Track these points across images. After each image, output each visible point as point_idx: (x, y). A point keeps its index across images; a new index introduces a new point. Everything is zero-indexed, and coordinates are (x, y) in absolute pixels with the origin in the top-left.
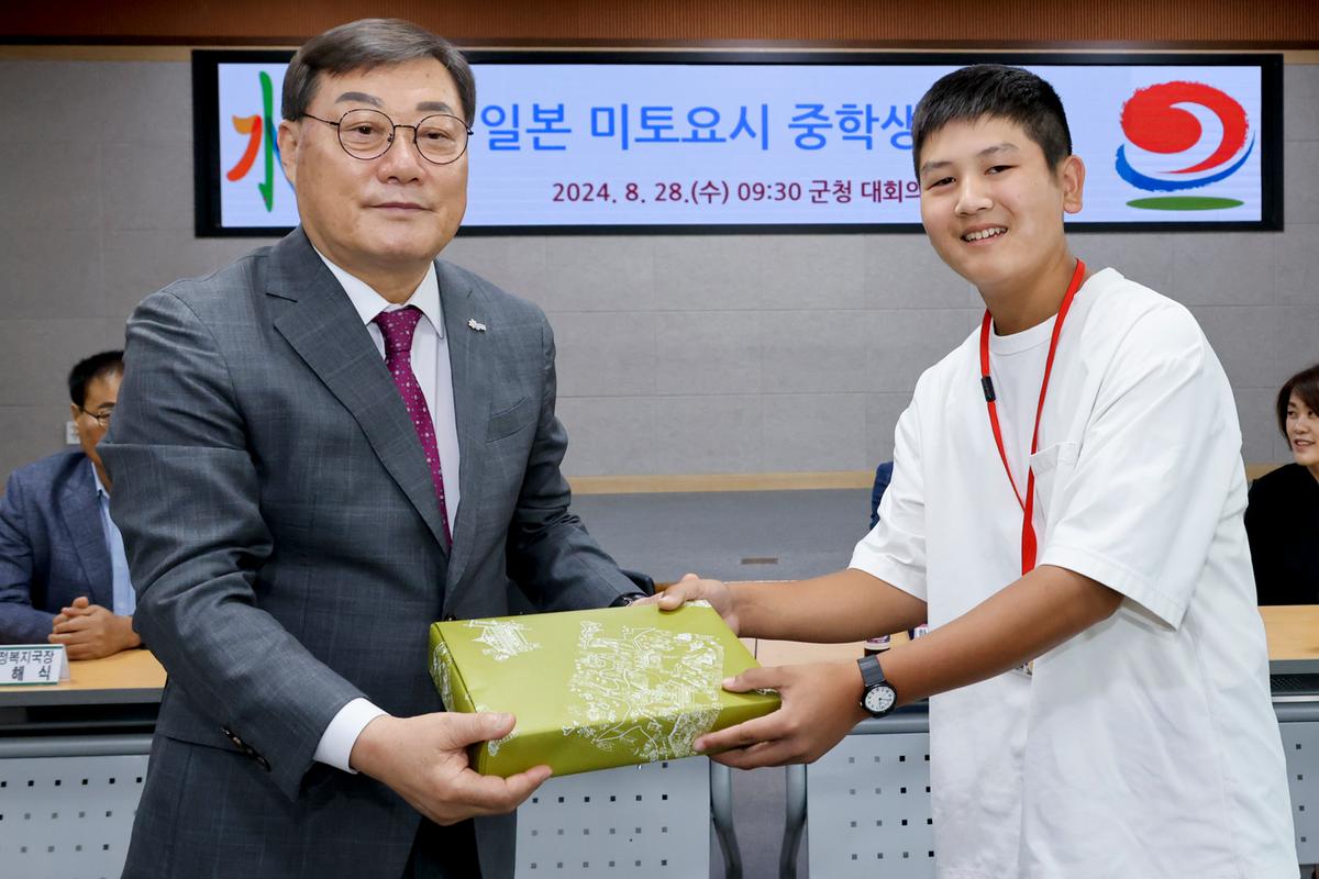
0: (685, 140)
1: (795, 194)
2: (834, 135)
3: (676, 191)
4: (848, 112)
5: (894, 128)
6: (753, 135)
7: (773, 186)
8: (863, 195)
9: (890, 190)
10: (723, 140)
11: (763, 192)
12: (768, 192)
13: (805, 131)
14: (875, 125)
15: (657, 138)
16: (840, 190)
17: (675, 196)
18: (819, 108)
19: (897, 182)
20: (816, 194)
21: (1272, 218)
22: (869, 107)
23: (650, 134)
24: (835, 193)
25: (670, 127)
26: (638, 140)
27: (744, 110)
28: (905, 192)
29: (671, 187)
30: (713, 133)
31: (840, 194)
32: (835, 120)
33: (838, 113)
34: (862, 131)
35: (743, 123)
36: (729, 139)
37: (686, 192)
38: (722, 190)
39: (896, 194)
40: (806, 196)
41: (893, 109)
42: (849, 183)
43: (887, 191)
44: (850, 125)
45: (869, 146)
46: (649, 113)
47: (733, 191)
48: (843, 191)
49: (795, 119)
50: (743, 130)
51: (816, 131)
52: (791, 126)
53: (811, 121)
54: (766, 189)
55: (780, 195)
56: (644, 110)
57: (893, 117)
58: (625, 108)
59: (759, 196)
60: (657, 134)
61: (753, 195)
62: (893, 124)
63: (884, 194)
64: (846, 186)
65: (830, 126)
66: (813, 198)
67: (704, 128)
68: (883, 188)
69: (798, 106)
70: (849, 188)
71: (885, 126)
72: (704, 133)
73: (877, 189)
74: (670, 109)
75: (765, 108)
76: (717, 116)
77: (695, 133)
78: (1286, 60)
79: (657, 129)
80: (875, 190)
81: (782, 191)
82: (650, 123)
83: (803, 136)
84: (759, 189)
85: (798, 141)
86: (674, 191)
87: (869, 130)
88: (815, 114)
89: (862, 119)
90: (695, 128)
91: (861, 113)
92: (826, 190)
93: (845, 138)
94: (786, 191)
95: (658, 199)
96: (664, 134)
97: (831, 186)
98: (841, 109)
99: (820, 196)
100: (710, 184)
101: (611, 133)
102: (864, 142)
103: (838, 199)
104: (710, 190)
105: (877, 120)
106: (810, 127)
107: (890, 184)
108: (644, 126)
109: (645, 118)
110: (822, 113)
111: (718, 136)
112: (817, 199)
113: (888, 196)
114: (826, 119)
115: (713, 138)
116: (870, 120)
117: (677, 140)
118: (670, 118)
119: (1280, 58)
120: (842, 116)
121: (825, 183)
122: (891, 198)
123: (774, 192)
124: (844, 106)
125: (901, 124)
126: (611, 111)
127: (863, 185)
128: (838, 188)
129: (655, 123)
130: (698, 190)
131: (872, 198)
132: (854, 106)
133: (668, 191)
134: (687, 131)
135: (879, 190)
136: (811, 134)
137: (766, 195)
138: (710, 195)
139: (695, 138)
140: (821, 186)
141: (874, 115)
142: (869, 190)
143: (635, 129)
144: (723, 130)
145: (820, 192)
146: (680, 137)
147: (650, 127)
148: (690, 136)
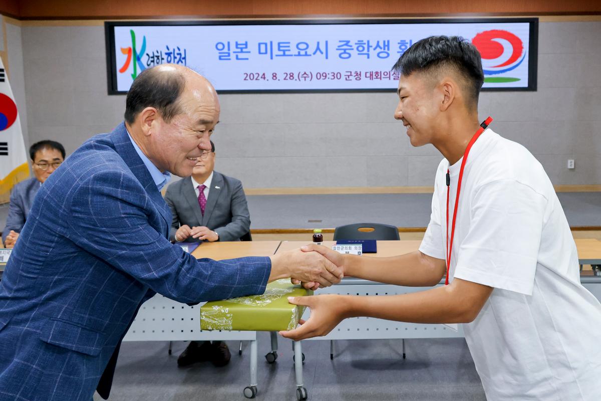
0: (295, 55)
1: (339, 77)
2: (354, 53)
3: (292, 76)
4: (360, 43)
5: (378, 50)
6: (322, 53)
7: (330, 73)
8: (366, 77)
9: (377, 75)
10: (310, 55)
11: (326, 76)
12: (328, 76)
13: (343, 51)
14: (371, 49)
15: (284, 55)
16: (357, 75)
17: (292, 78)
18: (348, 42)
19: (379, 72)
20: (347, 77)
21: (533, 85)
22: (368, 42)
23: (281, 53)
24: (355, 76)
25: (289, 50)
26: (277, 56)
27: (318, 43)
28: (383, 76)
29: (290, 74)
30: (306, 52)
31: (357, 77)
32: (355, 47)
33: (356, 44)
34: (365, 51)
35: (318, 48)
36: (312, 55)
37: (296, 76)
38: (310, 75)
39: (379, 77)
40: (343, 78)
41: (378, 42)
42: (360, 72)
43: (375, 75)
44: (361, 49)
45: (368, 57)
46: (281, 45)
47: (314, 76)
48: (358, 75)
49: (339, 47)
50: (318, 52)
51: (347, 51)
52: (337, 49)
53: (345, 47)
54: (327, 75)
55: (333, 77)
56: (279, 44)
57: (378, 45)
58: (271, 43)
59: (324, 78)
60: (284, 53)
61: (322, 77)
62: (378, 48)
63: (374, 77)
64: (359, 73)
65: (353, 49)
66: (346, 78)
67: (303, 51)
68: (374, 74)
69: (340, 41)
70: (360, 74)
71: (375, 49)
72: (303, 53)
73: (371, 75)
74: (289, 43)
75: (327, 42)
76: (308, 46)
77: (299, 53)
78: (540, 20)
79: (284, 51)
80: (370, 75)
81: (333, 76)
82: (281, 48)
83: (342, 53)
84: (324, 75)
85: (340, 56)
86: (291, 76)
87: (368, 51)
88: (346, 45)
89: (366, 46)
90: (299, 50)
91: (365, 44)
92: (351, 75)
93: (359, 54)
94: (335, 76)
95: (285, 79)
96: (287, 53)
97: (353, 74)
98: (357, 42)
99: (349, 77)
100: (305, 73)
101: (266, 53)
102: (366, 56)
103: (356, 79)
104: (305, 75)
105: (371, 46)
106: (345, 50)
107: (377, 73)
108: (279, 50)
109: (279, 47)
110: (350, 44)
111: (308, 53)
112: (348, 79)
113: (375, 77)
114: (351, 46)
115: (306, 55)
116: (369, 46)
117: (292, 55)
118: (289, 47)
119: (537, 19)
120: (358, 45)
121: (351, 72)
122: (377, 78)
123: (330, 76)
124: (359, 41)
125: (381, 48)
126: (266, 44)
127: (366, 73)
128: (355, 74)
129: (284, 49)
130: (300, 76)
131: (369, 78)
132: (362, 41)
133: (289, 76)
134: (296, 52)
135: (372, 75)
136: (345, 53)
137: (327, 77)
138: (305, 77)
139: (299, 55)
140: (349, 74)
141: (370, 44)
142: (368, 75)
143: (276, 51)
144: (310, 51)
145: (349, 76)
146: (293, 54)
147: (281, 50)
148: (297, 54)
